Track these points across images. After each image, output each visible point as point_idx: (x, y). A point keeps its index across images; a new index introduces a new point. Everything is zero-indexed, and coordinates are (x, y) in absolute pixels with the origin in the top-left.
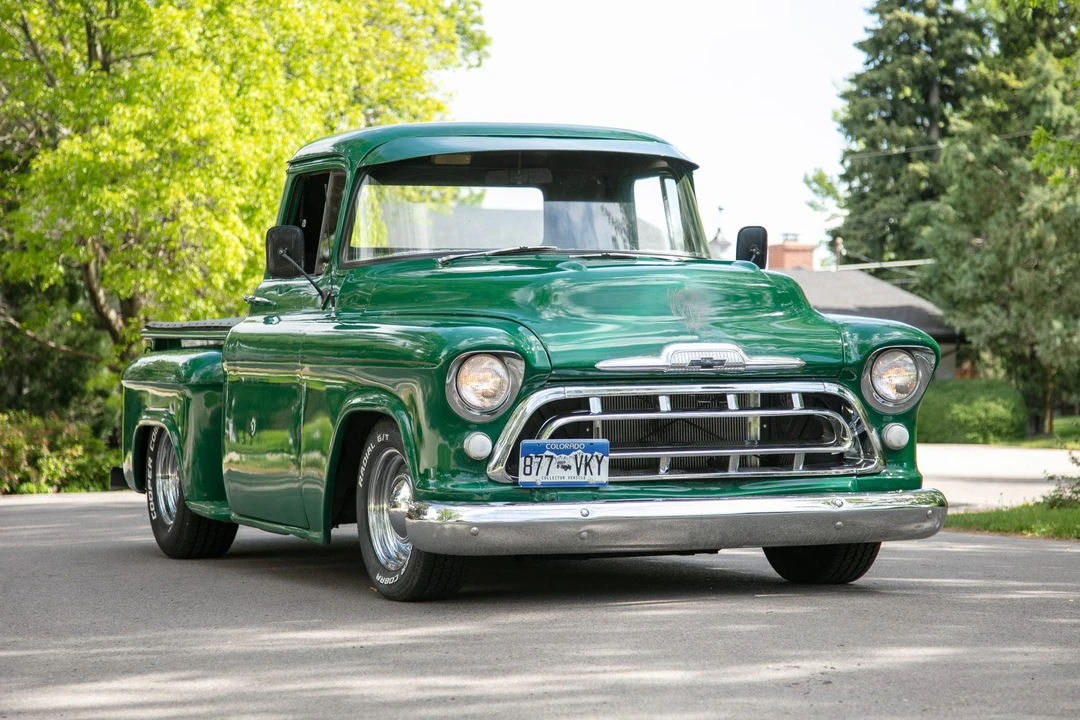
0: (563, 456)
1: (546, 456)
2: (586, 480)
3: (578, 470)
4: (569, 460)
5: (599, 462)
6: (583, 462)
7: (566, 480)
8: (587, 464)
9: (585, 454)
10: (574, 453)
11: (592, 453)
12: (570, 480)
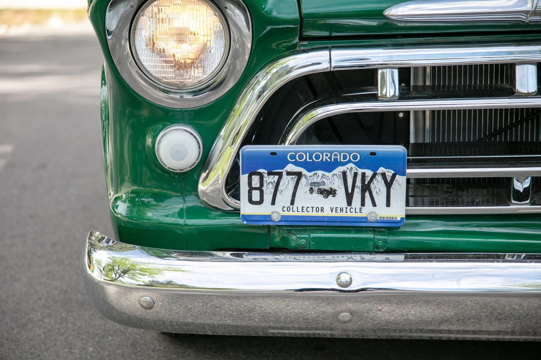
0: (320, 173)
1: (289, 173)
2: (363, 215)
3: (349, 198)
4: (333, 180)
5: (389, 185)
6: (359, 183)
7: (327, 213)
8: (366, 188)
9: (360, 171)
10: (340, 169)
11: (374, 170)
12: (334, 214)
